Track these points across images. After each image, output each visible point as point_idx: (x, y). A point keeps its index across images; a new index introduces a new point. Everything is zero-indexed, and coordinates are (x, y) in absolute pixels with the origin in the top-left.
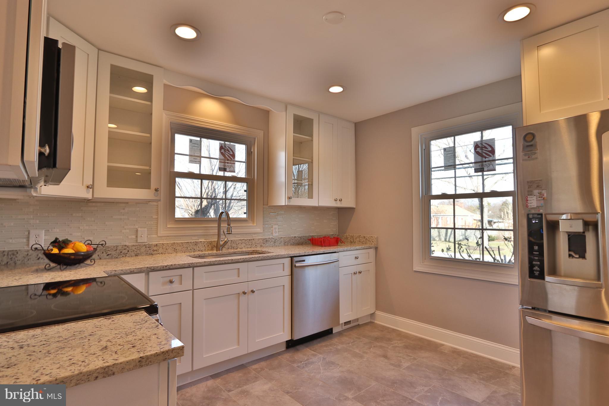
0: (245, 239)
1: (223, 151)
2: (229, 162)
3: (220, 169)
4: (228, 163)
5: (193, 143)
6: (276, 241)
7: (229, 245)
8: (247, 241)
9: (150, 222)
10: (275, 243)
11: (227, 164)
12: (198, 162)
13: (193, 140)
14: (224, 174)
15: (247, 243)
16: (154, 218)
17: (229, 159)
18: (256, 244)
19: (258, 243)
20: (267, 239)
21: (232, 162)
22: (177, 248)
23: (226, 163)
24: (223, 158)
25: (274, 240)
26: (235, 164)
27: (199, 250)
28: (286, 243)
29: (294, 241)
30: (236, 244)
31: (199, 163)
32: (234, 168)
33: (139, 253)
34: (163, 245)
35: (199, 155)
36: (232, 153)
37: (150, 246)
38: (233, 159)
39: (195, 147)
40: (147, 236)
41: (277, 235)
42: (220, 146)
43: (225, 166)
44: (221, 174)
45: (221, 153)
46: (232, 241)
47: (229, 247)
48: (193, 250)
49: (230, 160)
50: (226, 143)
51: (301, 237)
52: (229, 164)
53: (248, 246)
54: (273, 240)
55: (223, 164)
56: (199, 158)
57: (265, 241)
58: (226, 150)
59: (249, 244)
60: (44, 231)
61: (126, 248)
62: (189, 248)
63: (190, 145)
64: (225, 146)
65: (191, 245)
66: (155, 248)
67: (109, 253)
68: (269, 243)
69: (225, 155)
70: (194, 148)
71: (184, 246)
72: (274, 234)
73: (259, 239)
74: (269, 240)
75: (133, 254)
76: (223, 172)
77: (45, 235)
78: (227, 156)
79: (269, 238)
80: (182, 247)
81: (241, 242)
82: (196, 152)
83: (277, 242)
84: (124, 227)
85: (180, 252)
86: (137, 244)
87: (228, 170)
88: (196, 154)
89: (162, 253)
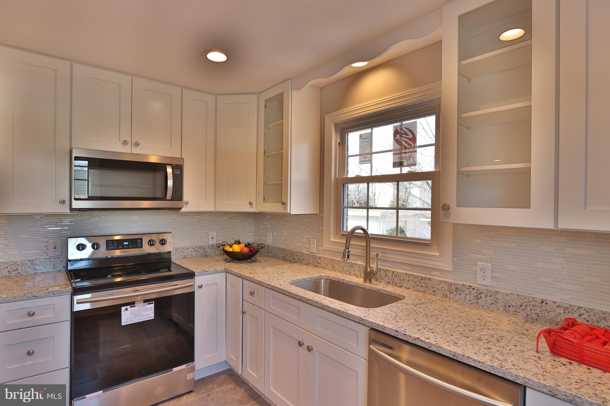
0: (414, 274)
1: (398, 137)
2: (407, 151)
3: (395, 165)
4: (405, 153)
5: (363, 139)
6: (482, 295)
7: (390, 278)
8: (417, 280)
9: (318, 234)
10: (478, 299)
11: (404, 155)
12: (369, 160)
13: (362, 135)
14: (401, 170)
15: (418, 283)
16: (320, 229)
17: (407, 146)
18: (434, 289)
19: (438, 288)
20: (459, 286)
21: (411, 150)
22: (335, 266)
23: (403, 153)
24: (398, 147)
25: (475, 291)
26: (416, 151)
27: (354, 274)
28: (511, 309)
29: (537, 312)
30: (400, 279)
31: (369, 162)
32: (414, 158)
33: (309, 262)
34: (325, 259)
35: (369, 152)
36: (411, 136)
37: (315, 258)
38: (413, 145)
39: (365, 142)
40: (316, 247)
41: (489, 284)
42: (394, 130)
43: (401, 158)
44: (397, 171)
45: (396, 141)
46: (393, 272)
47: (390, 281)
48: (348, 272)
49: (408, 148)
50: (404, 123)
51: (567, 308)
52: (407, 154)
53: (419, 288)
54: (474, 293)
55: (398, 156)
56: (369, 156)
57: (454, 287)
58: (403, 134)
59: (421, 284)
60: (271, 233)
61: (302, 255)
62: (345, 269)
63: (360, 142)
64: (401, 129)
65: (347, 266)
66: (319, 261)
67: (294, 257)
68: (463, 295)
69: (401, 142)
70: (364, 144)
71: (341, 265)
72: (480, 281)
73: (441, 282)
74: (464, 288)
75: (306, 263)
76: (399, 169)
77: (272, 237)
78: (404, 143)
79: (463, 285)
80: (339, 265)
81: (407, 277)
82: (366, 149)
83: (483, 298)
84: (303, 236)
85: (337, 271)
86: (308, 253)
87: (405, 164)
88: (366, 152)
89: (323, 268)
